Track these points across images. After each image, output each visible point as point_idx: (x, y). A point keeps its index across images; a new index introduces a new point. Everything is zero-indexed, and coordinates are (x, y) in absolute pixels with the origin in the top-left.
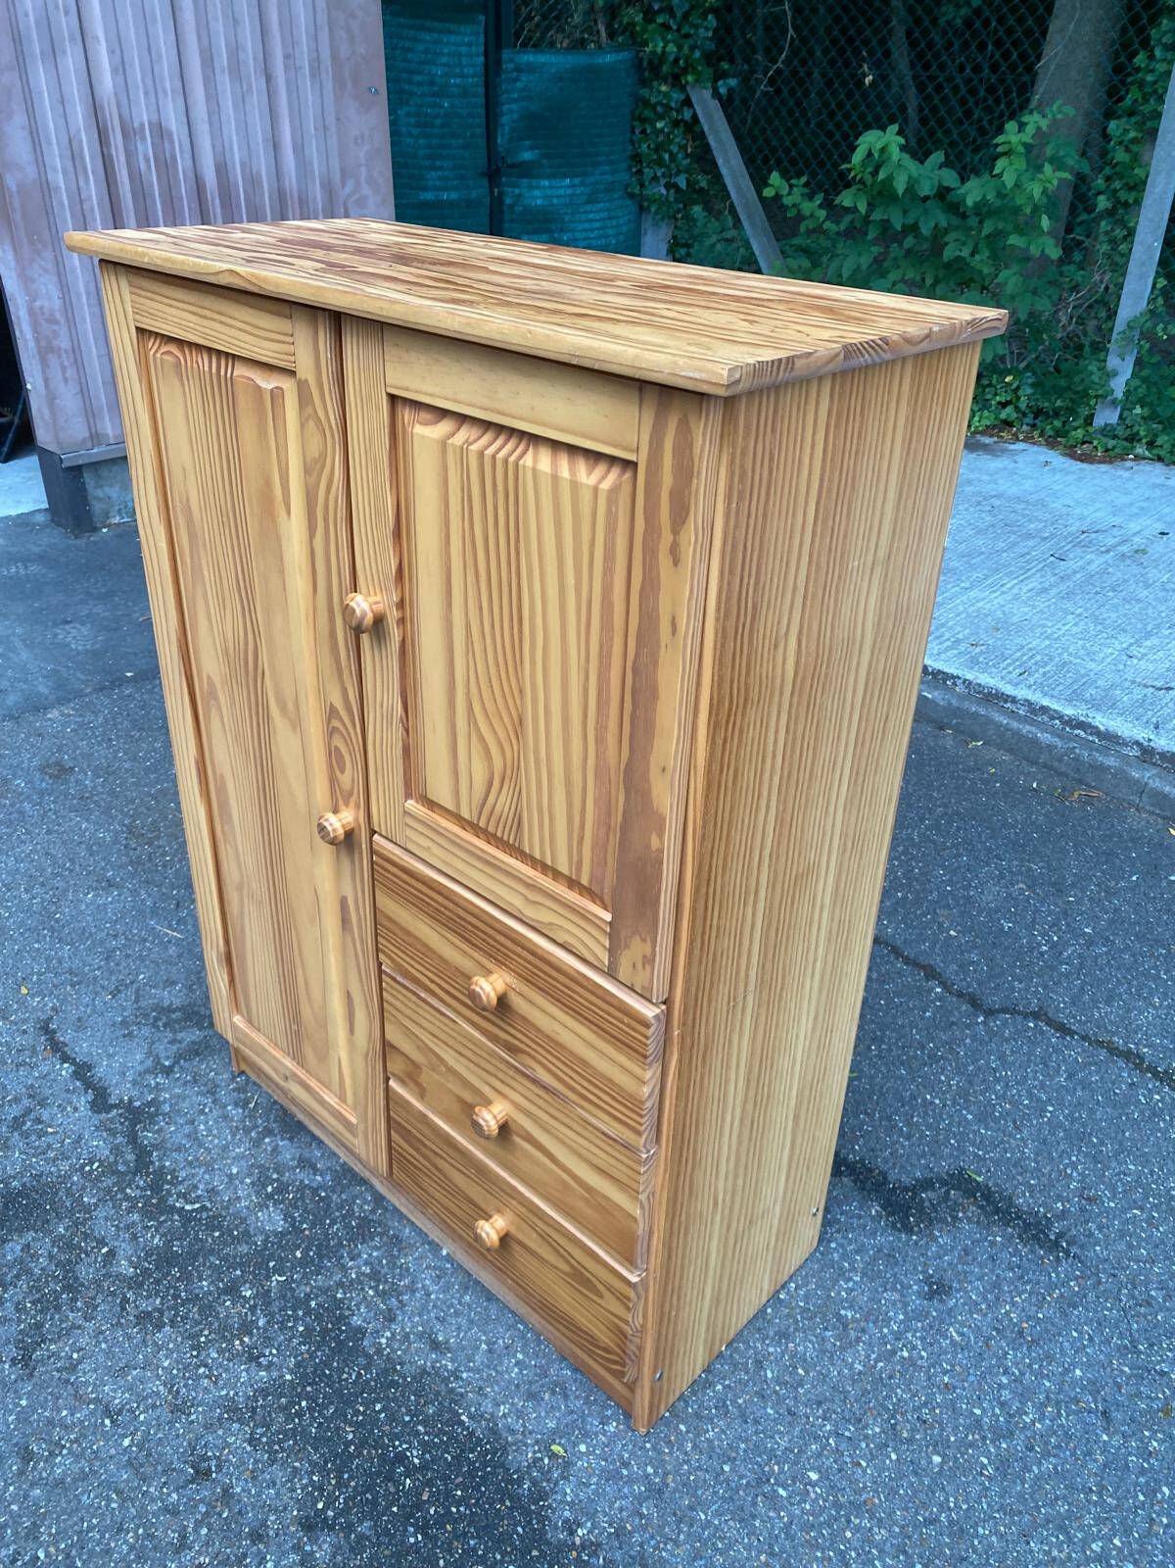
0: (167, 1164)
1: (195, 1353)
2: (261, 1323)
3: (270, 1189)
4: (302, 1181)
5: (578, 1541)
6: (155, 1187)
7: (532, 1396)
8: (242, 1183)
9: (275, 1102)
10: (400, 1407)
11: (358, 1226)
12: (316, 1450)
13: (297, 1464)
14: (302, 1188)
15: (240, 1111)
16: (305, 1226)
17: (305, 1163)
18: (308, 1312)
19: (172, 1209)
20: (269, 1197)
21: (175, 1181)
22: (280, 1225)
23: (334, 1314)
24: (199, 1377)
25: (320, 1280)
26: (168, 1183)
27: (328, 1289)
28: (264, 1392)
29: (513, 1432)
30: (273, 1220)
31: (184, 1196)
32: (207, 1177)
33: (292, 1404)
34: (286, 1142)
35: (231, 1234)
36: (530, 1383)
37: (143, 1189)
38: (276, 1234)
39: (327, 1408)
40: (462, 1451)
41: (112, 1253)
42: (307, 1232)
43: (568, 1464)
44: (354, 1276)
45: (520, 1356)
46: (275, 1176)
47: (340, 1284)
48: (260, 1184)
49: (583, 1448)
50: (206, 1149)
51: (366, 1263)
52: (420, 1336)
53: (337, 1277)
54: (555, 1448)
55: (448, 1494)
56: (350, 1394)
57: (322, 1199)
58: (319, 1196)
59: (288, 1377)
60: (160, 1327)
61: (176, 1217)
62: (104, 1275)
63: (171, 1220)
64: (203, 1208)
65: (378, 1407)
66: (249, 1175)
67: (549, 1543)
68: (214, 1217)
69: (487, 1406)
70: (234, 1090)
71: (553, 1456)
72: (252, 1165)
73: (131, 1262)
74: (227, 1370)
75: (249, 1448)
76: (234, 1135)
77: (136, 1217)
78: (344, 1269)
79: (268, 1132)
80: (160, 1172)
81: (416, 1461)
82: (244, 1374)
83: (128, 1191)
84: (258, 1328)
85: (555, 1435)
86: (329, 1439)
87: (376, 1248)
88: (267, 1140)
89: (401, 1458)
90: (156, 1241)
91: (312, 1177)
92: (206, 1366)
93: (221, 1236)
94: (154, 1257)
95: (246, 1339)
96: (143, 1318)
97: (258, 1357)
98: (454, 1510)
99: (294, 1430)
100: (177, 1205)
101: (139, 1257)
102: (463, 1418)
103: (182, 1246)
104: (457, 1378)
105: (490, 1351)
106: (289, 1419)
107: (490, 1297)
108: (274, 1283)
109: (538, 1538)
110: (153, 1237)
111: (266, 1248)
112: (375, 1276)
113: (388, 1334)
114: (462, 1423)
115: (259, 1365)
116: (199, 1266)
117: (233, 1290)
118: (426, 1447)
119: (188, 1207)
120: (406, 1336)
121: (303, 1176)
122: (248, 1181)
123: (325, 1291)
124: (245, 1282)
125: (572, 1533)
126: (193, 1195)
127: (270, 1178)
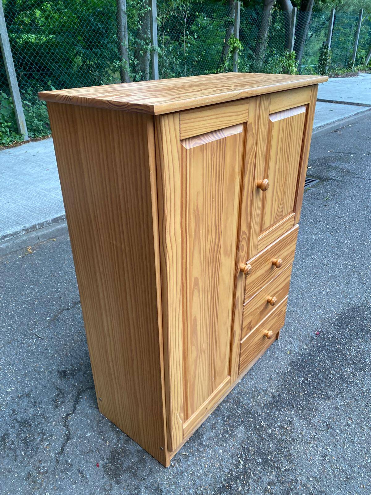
0: (223, 479)
1: (295, 440)
2: (279, 424)
3: (227, 436)
4: (222, 426)
5: (307, 348)
6: (235, 479)
7: (277, 358)
8: (226, 447)
9: (185, 445)
10: (291, 384)
11: (236, 405)
12: (309, 401)
13: (315, 404)
14: (225, 425)
15: (190, 458)
16: (240, 421)
17: (213, 427)
18: (271, 412)
19: (244, 469)
20: (230, 435)
21: (231, 472)
22: (242, 428)
23: (269, 406)
24: (303, 436)
25: (259, 411)
26: (232, 474)
27: (261, 408)
28: (300, 417)
29: (287, 361)
30: (241, 432)
31: (237, 467)
32: (226, 461)
33: (300, 410)
34: (204, 436)
35: (249, 444)
36: (273, 359)
37: (237, 484)
38: (245, 429)
39: (298, 401)
40: (296, 370)
41: (269, 483)
42: (243, 419)
43: (291, 350)
44: (255, 403)
45: (267, 361)
46: (221, 436)
47: (259, 406)
48: (225, 440)
49: (286, 348)
50: (212, 465)
51: (249, 400)
52: (269, 383)
53: (257, 407)
54: (288, 353)
55: (308, 371)
56: (291, 396)
57: (228, 418)
58: (227, 419)
59: (293, 412)
60: (291, 455)
61: (247, 466)
62: (278, 483)
63: (249, 467)
64: (241, 457)
65: (293, 389)
66: (222, 445)
67: (310, 352)
68: (244, 452)
69: (283, 367)
70: (179, 464)
71: (290, 353)
72: (217, 445)
73: (270, 475)
74: (298, 429)
75: (317, 416)
76: (204, 457)
77: (251, 481)
78: (253, 406)
79: (201, 444)
80: (228, 480)
81: (303, 379)
82: (296, 424)
83: (239, 490)
84: (281, 424)
85: (285, 353)
86: (305, 398)
87: (243, 398)
88: (204, 443)
89: (303, 382)
90: (259, 469)
91: (219, 423)
92: (298, 436)
93: (251, 446)
94: (266, 467)
95: (286, 427)
96: (290, 462)
97: (290, 422)
98: (311, 370)
99: (306, 407)
100: (241, 467)
101: (267, 473)
102: (288, 370)
103: (259, 459)
104: (278, 373)
105: (268, 367)
106: (304, 409)
107: (252, 369)
108: (264, 424)
109: (309, 354)
110: (258, 471)
111: (252, 430)
112: (254, 397)
113: (271, 390)
114: (290, 371)
115: (292, 421)
116: (265, 451)
117: (270, 436)
118: (299, 377)
119: (242, 462)
120: (270, 386)
121: (219, 427)
122: (225, 445)
123: (262, 409)
124: (266, 433)
125: (306, 349)
126: (236, 463)
127: (222, 438)
